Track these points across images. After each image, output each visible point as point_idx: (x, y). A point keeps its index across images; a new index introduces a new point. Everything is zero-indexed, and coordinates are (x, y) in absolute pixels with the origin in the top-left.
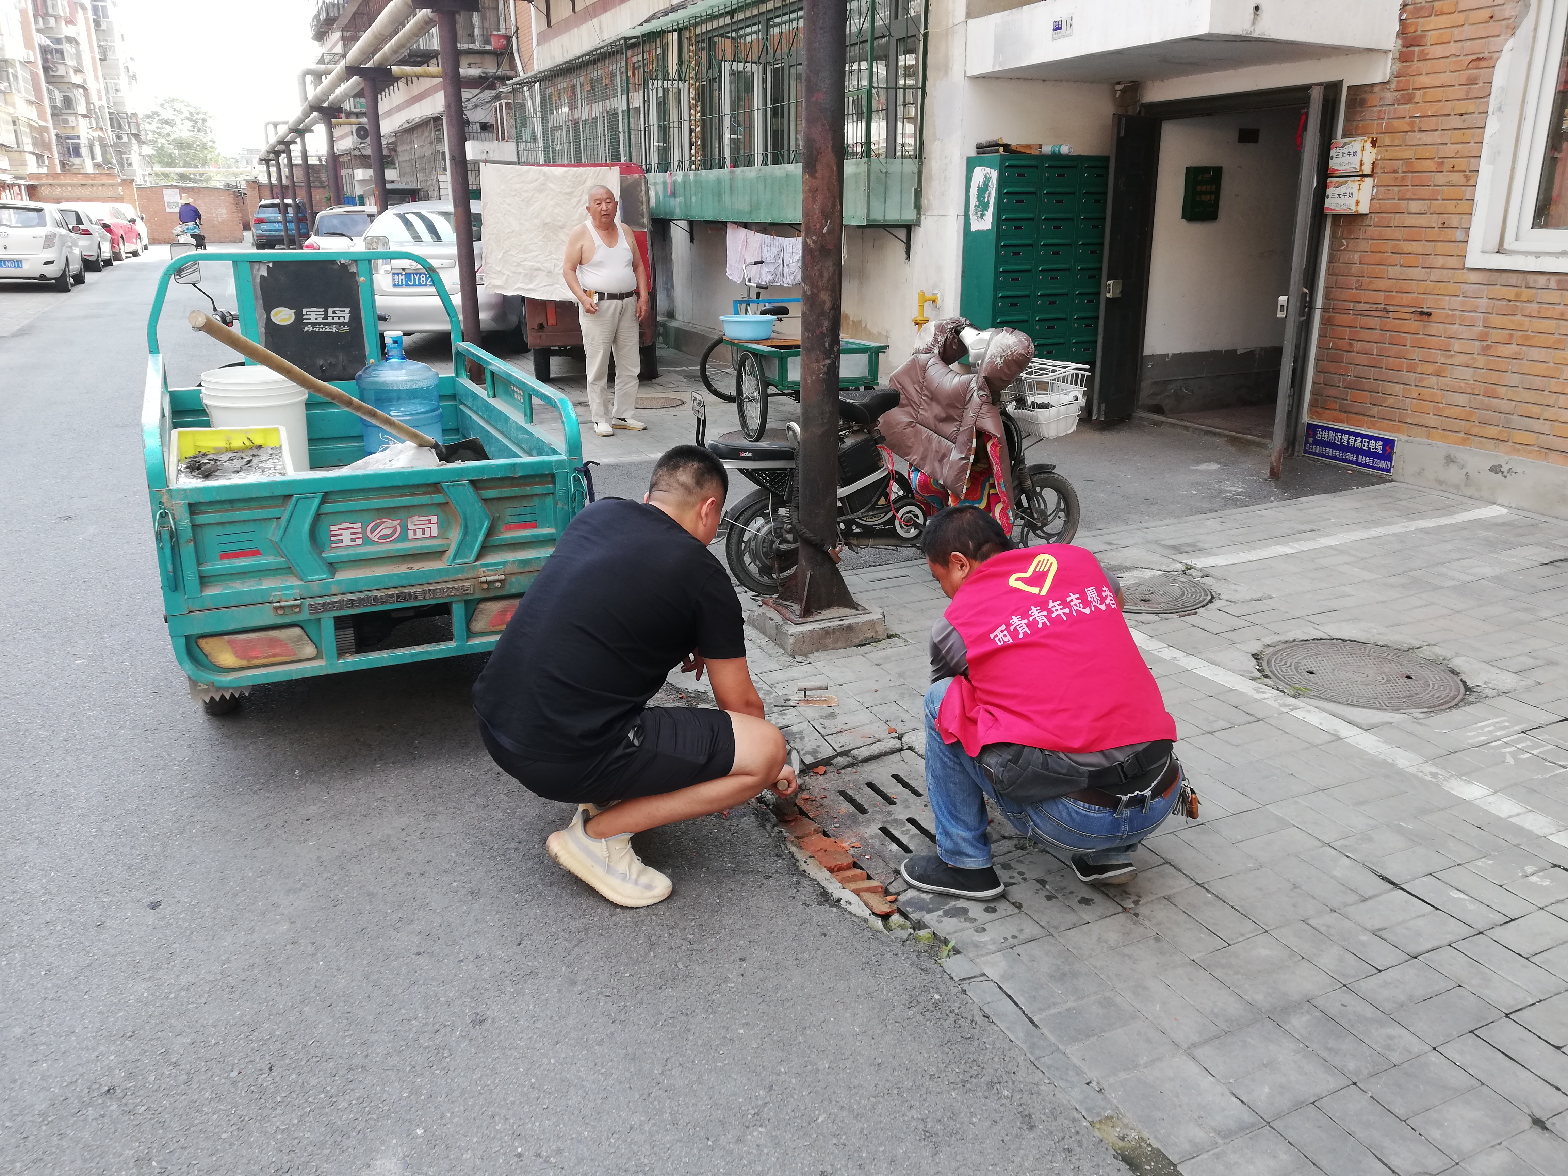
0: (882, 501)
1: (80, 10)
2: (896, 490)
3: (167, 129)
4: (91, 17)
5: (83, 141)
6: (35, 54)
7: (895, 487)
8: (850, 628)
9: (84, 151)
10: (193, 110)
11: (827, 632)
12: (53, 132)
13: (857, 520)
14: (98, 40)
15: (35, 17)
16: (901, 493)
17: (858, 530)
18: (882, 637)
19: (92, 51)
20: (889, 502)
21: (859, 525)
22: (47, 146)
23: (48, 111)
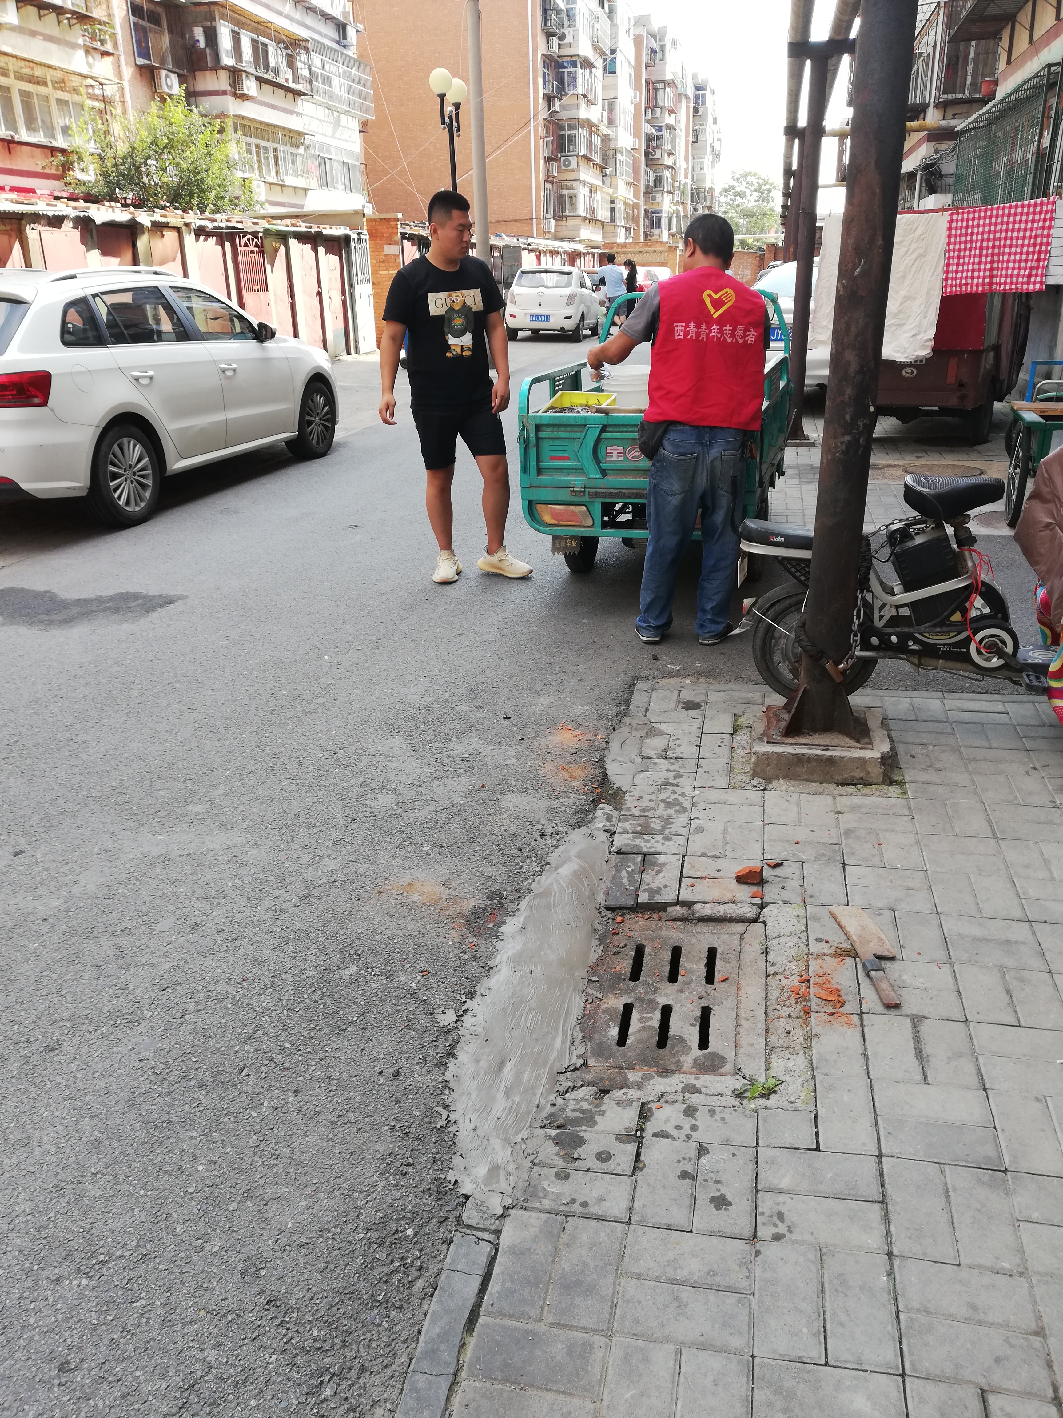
0: (957, 617)
1: (684, 100)
2: (979, 606)
3: (739, 200)
4: (692, 105)
5: (664, 215)
6: (640, 142)
7: (979, 602)
8: (831, 760)
9: (664, 222)
10: (761, 182)
11: (799, 759)
12: (643, 208)
13: (917, 635)
14: (694, 125)
15: (646, 110)
16: (987, 610)
17: (915, 647)
18: (874, 781)
19: (687, 136)
20: (966, 620)
21: (917, 641)
22: (635, 220)
23: (643, 189)
